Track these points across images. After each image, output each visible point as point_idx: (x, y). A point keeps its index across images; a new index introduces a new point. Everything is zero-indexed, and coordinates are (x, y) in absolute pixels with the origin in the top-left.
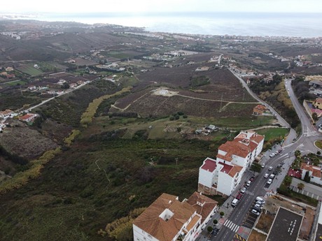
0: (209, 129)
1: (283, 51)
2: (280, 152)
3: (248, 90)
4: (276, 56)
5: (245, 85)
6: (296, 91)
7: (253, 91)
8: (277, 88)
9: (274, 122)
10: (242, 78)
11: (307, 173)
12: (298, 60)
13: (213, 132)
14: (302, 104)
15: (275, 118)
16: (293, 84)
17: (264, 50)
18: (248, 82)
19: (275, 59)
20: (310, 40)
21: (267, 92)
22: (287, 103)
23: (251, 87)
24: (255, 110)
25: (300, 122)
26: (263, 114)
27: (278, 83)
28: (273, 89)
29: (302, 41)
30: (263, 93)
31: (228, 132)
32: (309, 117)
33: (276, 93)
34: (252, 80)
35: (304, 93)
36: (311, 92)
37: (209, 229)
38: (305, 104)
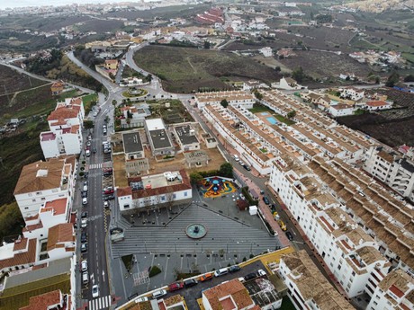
0: (12, 124)
1: (41, 26)
2: (100, 110)
3: (29, 74)
4: (36, 33)
5: (20, 71)
6: (83, 61)
7: (36, 73)
8: (62, 63)
9: (79, 93)
10: (11, 64)
11: (128, 112)
12: (65, 32)
13: (20, 125)
14: (95, 70)
15: (78, 90)
16: (75, 55)
17: (15, 27)
18: (23, 66)
19: (36, 36)
20: (64, 8)
21: (54, 70)
22: (81, 74)
23: (31, 71)
24: (53, 90)
25: (102, 85)
26: (64, 91)
27: (60, 58)
28: (59, 65)
29: (57, 10)
30: (50, 72)
31: (39, 119)
32: (107, 79)
33: (64, 68)
34: (26, 62)
35: (92, 60)
36: (98, 57)
37: (81, 174)
38: (97, 69)
